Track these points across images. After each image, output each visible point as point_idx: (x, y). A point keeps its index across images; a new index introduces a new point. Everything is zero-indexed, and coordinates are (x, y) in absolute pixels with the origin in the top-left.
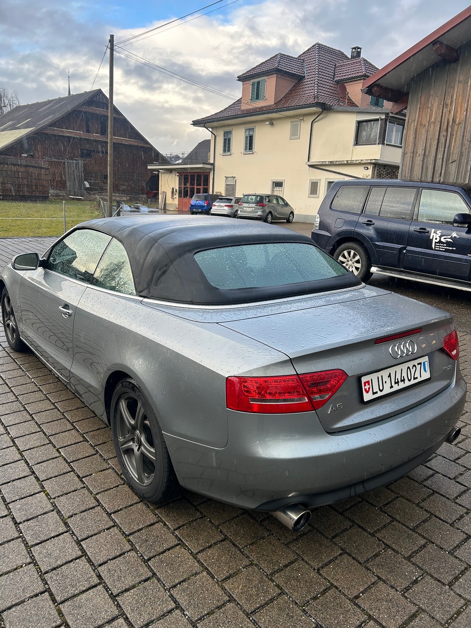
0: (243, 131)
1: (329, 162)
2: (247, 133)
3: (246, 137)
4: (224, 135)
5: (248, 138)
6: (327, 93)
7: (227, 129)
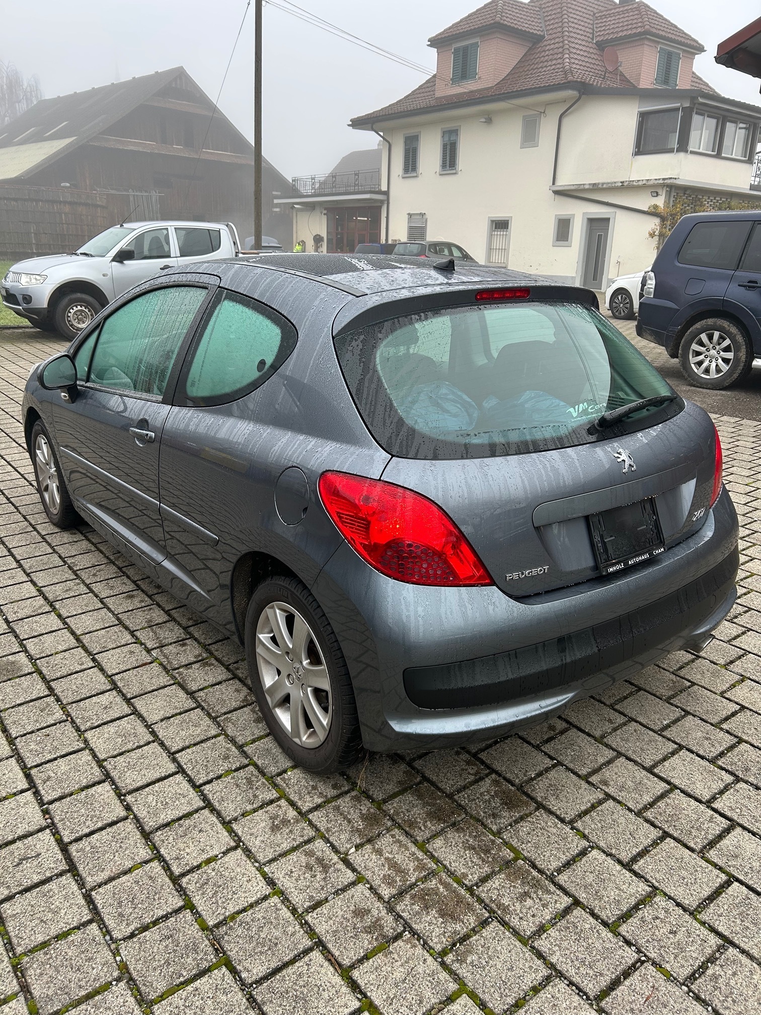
0: (440, 134)
1: (590, 184)
2: (446, 139)
3: (445, 147)
4: (405, 142)
5: (448, 147)
6: (584, 64)
7: (411, 132)
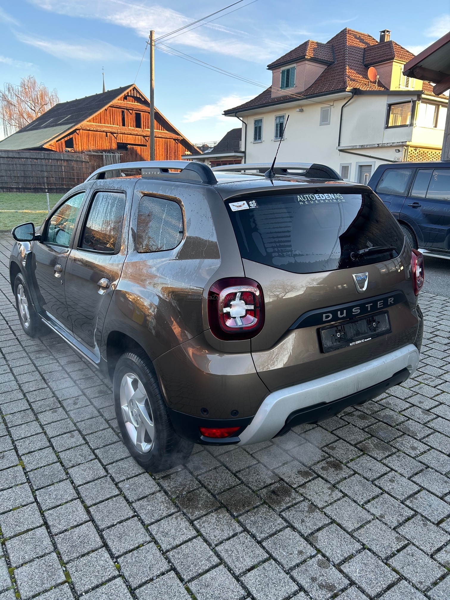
0: (274, 118)
1: (359, 146)
2: (278, 121)
3: (277, 125)
4: (255, 123)
5: (279, 126)
7: (258, 117)
